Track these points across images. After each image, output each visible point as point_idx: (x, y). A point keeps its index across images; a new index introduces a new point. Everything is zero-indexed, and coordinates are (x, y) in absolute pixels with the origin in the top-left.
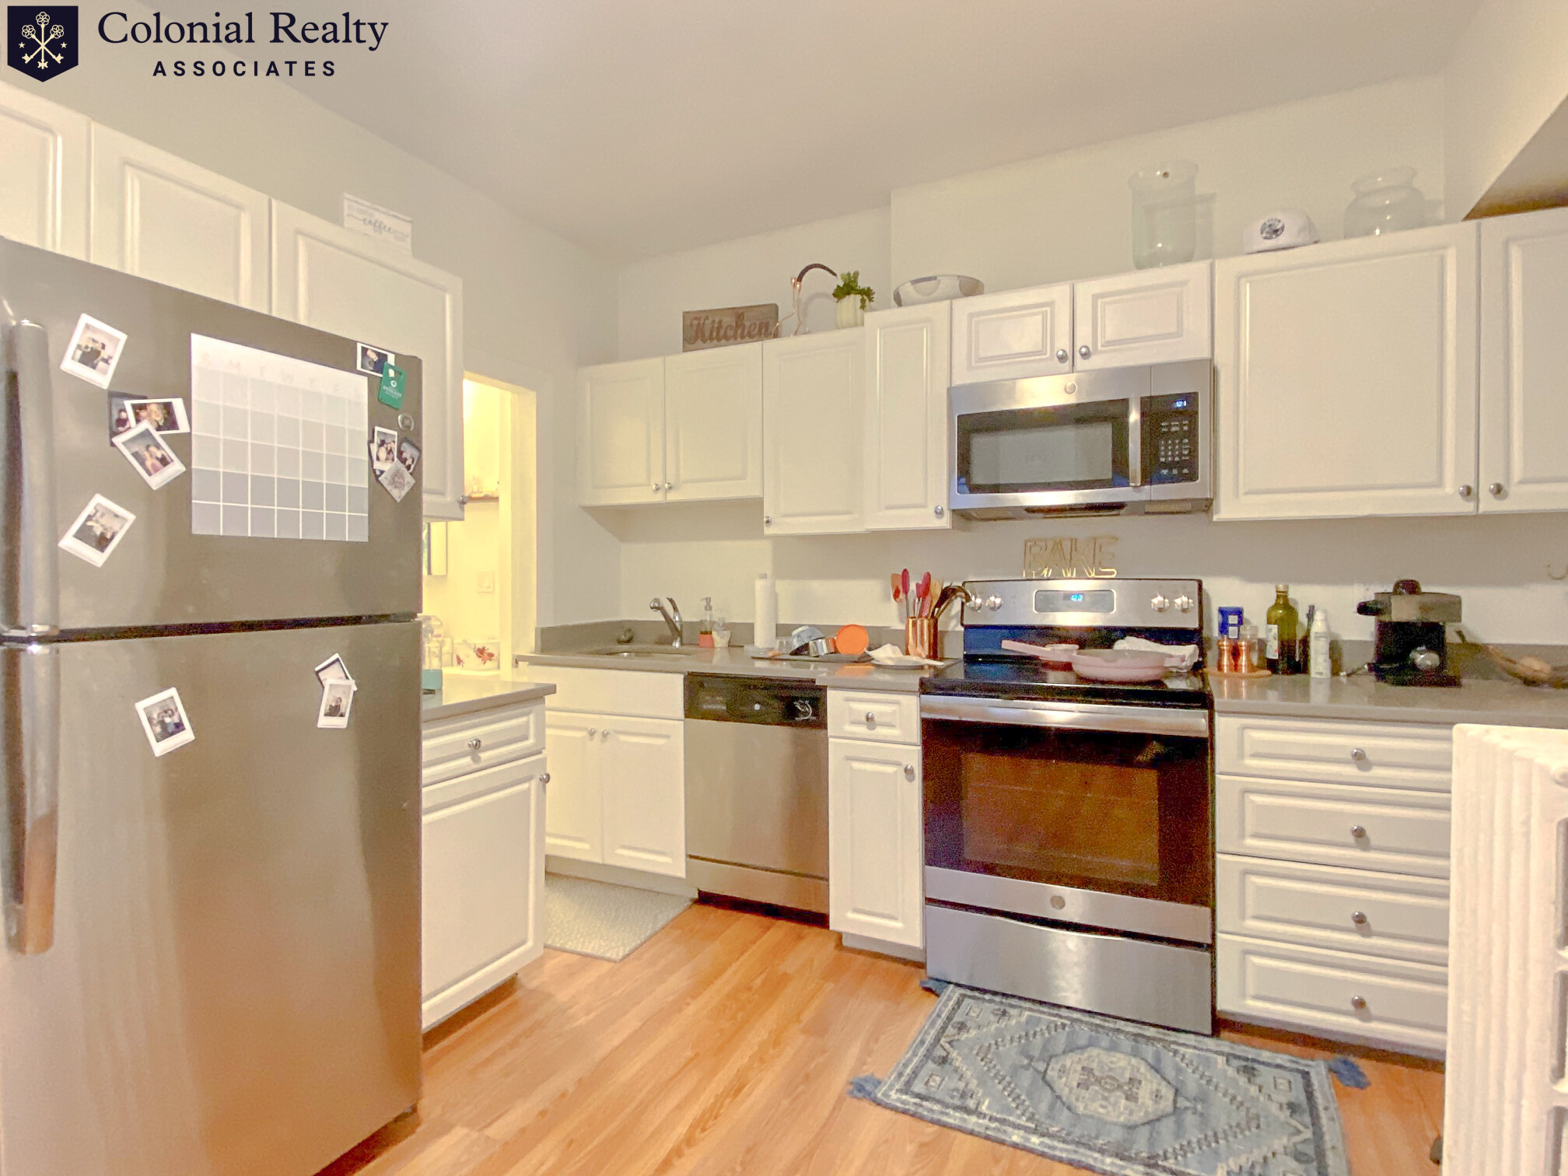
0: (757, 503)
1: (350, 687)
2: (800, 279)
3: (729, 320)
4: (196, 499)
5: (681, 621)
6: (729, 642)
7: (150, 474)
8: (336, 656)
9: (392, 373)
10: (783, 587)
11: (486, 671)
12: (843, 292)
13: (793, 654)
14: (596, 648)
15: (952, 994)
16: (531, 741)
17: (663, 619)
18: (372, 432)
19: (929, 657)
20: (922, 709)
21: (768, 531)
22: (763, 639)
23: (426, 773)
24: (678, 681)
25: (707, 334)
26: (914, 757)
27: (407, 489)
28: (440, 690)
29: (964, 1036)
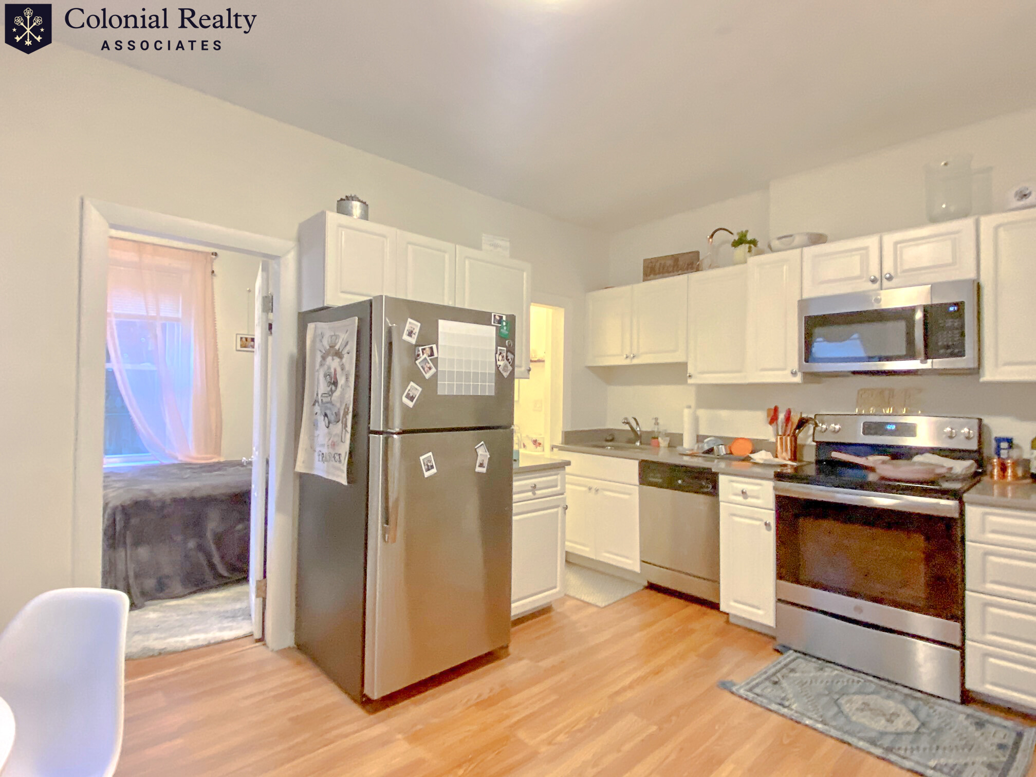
0: (684, 365)
1: (487, 456)
2: (712, 236)
3: (669, 262)
4: (440, 381)
5: (640, 431)
6: (669, 444)
7: (426, 373)
8: (482, 442)
9: (504, 324)
10: (702, 413)
11: (537, 452)
12: (736, 244)
13: (704, 453)
14: (594, 443)
15: (791, 655)
16: (559, 488)
17: (630, 429)
18: (497, 348)
19: (790, 460)
20: (775, 488)
21: (690, 381)
22: (688, 443)
23: (515, 497)
24: (636, 463)
25: (657, 271)
26: (771, 517)
27: (509, 372)
28: (518, 459)
29: (792, 675)
